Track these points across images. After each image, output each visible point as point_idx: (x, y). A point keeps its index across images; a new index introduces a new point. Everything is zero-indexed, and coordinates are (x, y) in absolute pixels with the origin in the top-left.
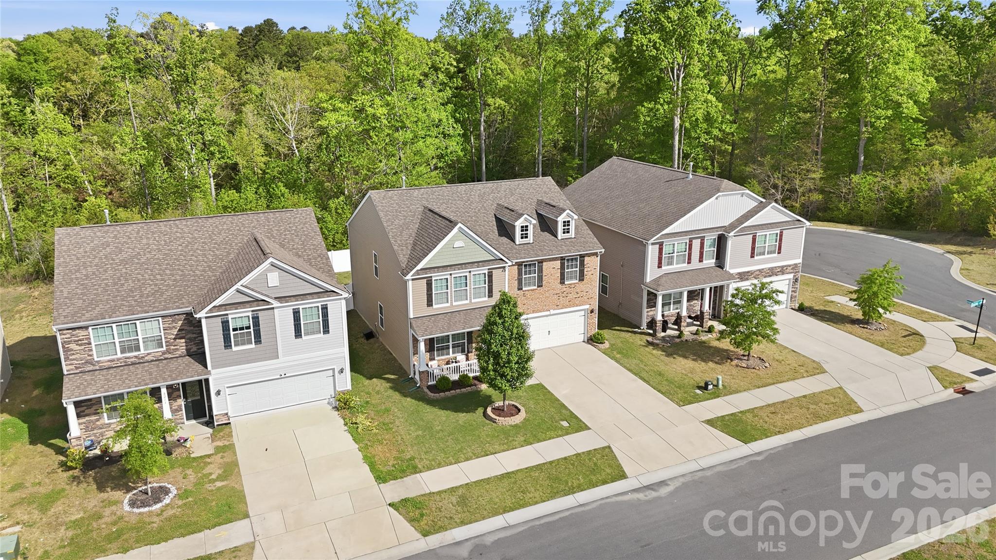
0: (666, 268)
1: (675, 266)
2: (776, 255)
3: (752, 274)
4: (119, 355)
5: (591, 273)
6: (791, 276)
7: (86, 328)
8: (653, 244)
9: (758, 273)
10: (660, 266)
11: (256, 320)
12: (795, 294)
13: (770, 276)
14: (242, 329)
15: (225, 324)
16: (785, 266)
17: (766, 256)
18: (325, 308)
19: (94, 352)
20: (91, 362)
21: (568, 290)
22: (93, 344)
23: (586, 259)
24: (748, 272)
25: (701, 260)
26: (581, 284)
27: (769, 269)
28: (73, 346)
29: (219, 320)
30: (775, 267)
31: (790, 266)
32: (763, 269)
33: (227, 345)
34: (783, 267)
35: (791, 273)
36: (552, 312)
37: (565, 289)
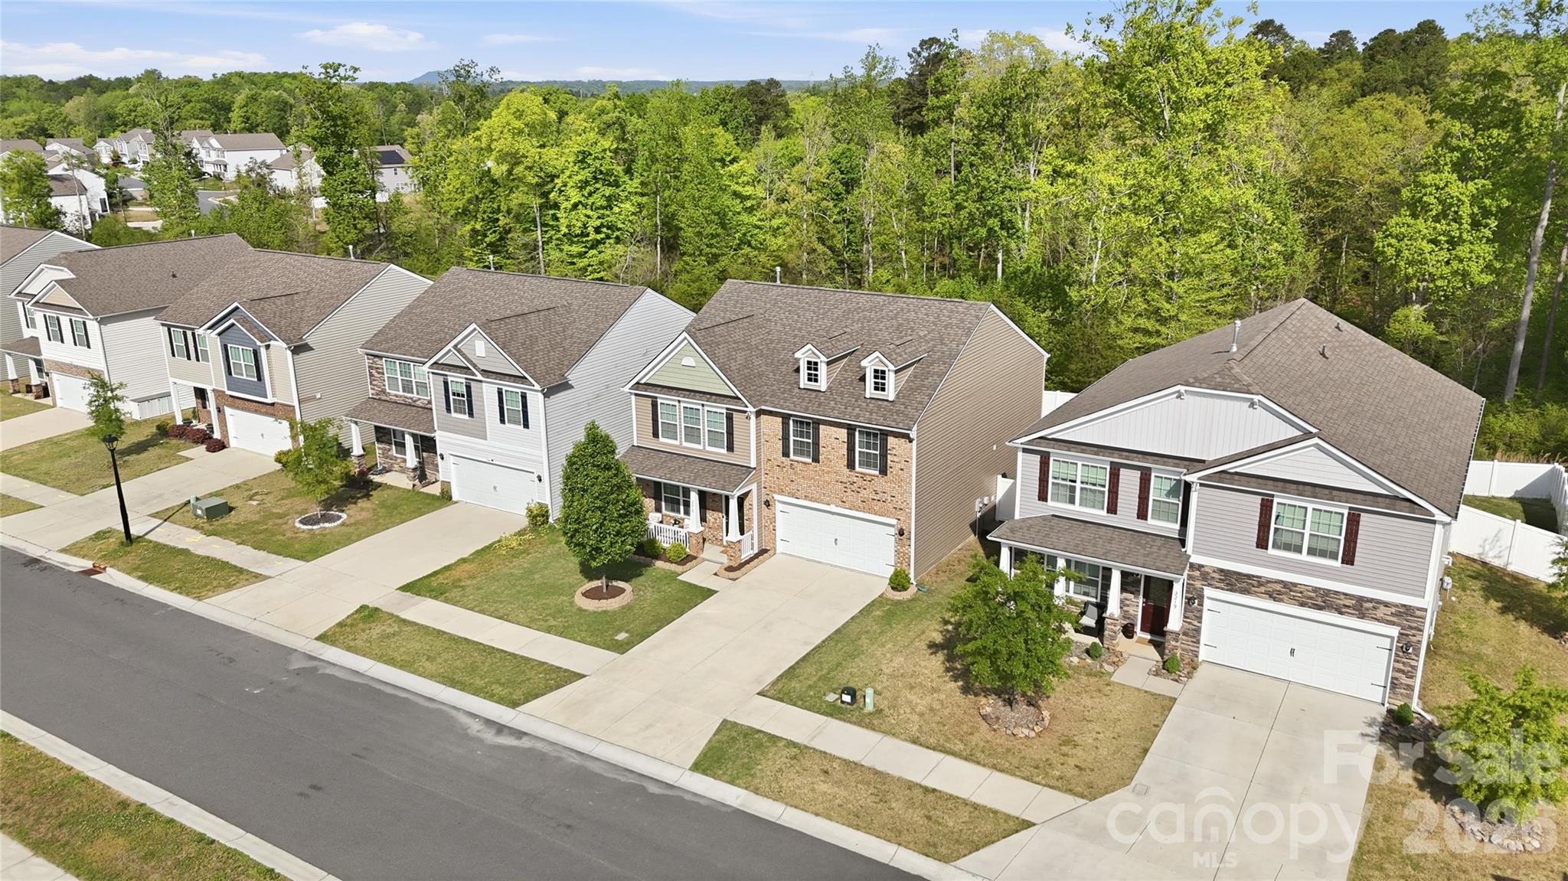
0: (1055, 506)
1: (1077, 507)
2: (1338, 564)
3: (1260, 584)
4: (401, 393)
5: (899, 466)
6: (1394, 631)
7: (380, 357)
8: (1025, 451)
9: (1278, 587)
10: (1043, 497)
11: (468, 388)
12: (1404, 679)
13: (1320, 608)
14: (458, 395)
15: (446, 383)
16: (1371, 600)
17: (1304, 556)
18: (524, 397)
19: (386, 383)
20: (384, 392)
21: (860, 482)
22: (386, 375)
23: (891, 440)
24: (1249, 576)
25: (1142, 514)
26: (882, 480)
27: (1316, 590)
28: (374, 372)
29: (441, 378)
30: (1337, 593)
31: (1387, 605)
32: (1295, 585)
33: (448, 410)
34: (1361, 600)
35: (1393, 623)
36: (832, 508)
37: (855, 479)
